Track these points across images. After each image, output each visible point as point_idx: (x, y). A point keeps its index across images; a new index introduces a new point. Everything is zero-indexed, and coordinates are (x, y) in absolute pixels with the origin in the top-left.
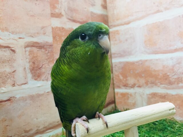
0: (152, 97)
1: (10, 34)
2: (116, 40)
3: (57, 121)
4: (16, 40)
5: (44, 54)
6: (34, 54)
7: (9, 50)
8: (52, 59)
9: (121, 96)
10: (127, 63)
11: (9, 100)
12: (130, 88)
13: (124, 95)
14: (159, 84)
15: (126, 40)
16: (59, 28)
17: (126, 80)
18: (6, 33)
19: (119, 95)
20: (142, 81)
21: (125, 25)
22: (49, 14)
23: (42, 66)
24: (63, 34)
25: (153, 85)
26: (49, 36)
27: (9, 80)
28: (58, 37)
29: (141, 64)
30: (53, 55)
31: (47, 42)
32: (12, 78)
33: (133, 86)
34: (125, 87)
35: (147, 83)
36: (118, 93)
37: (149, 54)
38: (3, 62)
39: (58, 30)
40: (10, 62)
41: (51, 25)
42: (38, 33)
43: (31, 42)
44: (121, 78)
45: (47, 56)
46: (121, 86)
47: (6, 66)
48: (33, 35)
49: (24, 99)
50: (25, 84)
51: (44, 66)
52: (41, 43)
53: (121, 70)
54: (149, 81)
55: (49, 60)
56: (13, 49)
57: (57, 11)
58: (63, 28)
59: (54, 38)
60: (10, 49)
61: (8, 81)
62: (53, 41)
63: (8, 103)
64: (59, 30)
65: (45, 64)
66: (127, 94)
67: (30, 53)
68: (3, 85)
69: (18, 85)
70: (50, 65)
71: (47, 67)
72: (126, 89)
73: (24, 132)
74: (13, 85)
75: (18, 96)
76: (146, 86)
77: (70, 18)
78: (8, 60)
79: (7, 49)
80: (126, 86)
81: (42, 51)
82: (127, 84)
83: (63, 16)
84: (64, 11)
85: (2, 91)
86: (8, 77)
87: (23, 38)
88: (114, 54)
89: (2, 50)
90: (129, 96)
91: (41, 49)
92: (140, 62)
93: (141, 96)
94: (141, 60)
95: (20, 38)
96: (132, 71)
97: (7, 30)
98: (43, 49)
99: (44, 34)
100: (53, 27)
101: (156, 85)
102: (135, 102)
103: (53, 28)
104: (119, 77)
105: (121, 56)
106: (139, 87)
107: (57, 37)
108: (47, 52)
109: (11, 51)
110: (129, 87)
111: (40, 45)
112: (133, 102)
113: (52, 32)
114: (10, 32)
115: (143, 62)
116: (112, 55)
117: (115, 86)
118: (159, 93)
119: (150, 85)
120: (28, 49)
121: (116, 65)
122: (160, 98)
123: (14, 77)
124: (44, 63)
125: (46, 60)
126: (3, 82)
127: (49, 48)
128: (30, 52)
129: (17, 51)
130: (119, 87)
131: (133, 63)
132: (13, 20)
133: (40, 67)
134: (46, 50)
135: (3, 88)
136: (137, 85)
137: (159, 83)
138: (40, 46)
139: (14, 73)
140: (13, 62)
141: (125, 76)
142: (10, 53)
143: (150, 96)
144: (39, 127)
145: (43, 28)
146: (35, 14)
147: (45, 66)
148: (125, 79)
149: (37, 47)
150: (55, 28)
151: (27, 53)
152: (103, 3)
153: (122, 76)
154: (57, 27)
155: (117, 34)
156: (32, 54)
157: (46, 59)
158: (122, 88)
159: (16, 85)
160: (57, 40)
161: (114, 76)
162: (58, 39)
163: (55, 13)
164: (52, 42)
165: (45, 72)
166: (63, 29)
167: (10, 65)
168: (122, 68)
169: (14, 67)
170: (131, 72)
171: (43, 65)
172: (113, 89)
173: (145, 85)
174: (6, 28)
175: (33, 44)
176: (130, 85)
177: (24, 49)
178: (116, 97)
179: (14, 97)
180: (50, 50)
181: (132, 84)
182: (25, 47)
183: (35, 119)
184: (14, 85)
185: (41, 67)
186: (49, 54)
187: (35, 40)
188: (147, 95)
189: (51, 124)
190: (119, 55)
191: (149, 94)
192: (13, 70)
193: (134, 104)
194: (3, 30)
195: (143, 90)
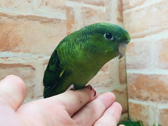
0: (165, 113)
1: (31, 54)
2: (131, 52)
4: (36, 59)
7: (30, 68)
9: (134, 107)
10: (141, 75)
13: (137, 106)
15: (141, 53)
17: (140, 92)
18: (28, 54)
19: (132, 106)
20: (156, 95)
21: (140, 38)
22: (65, 34)
25: (167, 101)
27: (29, 94)
29: (155, 78)
32: (31, 92)
33: (146, 99)
34: (138, 99)
35: (160, 98)
36: (131, 103)
37: (164, 69)
40: (30, 78)
44: (135, 89)
46: (134, 97)
47: (27, 81)
48: (50, 54)
50: (42, 96)
53: (135, 82)
54: (163, 96)
56: (33, 67)
57: (73, 30)
66: (141, 106)
72: (139, 100)
74: (32, 97)
76: (160, 101)
78: (29, 76)
79: (29, 67)
80: (139, 97)
82: (141, 96)
86: (28, 90)
87: (42, 57)
88: (129, 65)
89: (24, 69)
90: (142, 108)
92: (154, 77)
93: (154, 110)
94: (155, 74)
95: (40, 57)
96: (145, 83)
97: (29, 51)
102: (148, 115)
104: (132, 87)
105: (135, 68)
106: (152, 100)
109: (32, 69)
110: (143, 99)
112: (146, 114)
114: (31, 53)
115: (157, 77)
116: (127, 66)
117: (129, 96)
119: (163, 100)
120: (46, 66)
121: (130, 76)
123: (33, 91)
129: (37, 68)
130: (132, 98)
131: (147, 76)
132: (34, 42)
136: (150, 99)
139: (33, 87)
140: (33, 78)
141: (139, 88)
142: (31, 70)
143: (163, 112)
146: (53, 35)
148: (138, 91)
152: (119, 17)
153: (136, 87)
155: (132, 46)
158: (135, 99)
159: (34, 97)
161: (128, 86)
163: (71, 32)
167: (31, 81)
168: (136, 80)
169: (33, 82)
170: (145, 85)
172: (126, 99)
173: (158, 100)
176: (143, 97)
177: (42, 67)
178: (130, 107)
181: (146, 97)
182: (43, 65)
188: (160, 110)
190: (133, 67)
191: (162, 110)
192: (33, 85)
193: (147, 117)
194: (25, 52)
195: (156, 105)
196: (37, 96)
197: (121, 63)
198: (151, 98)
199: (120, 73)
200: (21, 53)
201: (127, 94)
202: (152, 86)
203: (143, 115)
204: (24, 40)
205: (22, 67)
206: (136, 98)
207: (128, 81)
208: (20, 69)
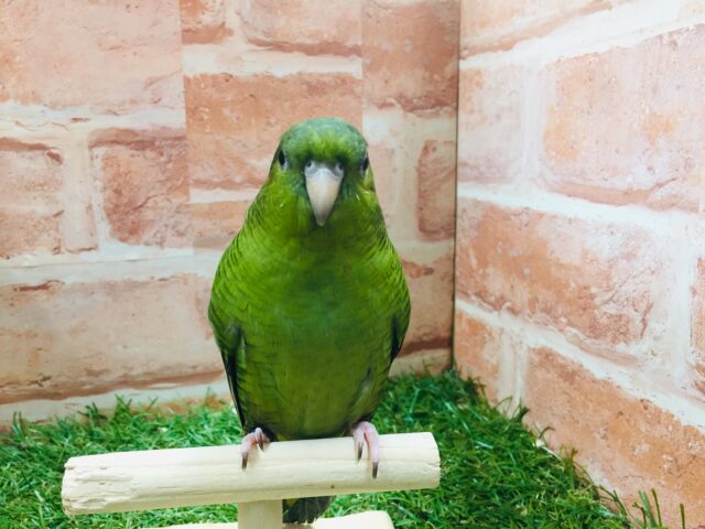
0: (541, 365)
1: (45, 108)
2: (472, 112)
3: (192, 364)
4: (63, 126)
5: (152, 166)
6: (119, 166)
7: (43, 154)
8: (180, 182)
9: (467, 329)
10: (493, 210)
11: (44, 287)
12: (490, 307)
13: (476, 327)
14: (564, 320)
15: (498, 116)
16: (214, 78)
17: (485, 276)
18: (36, 108)
19: (464, 325)
20: (522, 295)
21: (500, 52)
22: (175, 33)
23: (145, 203)
24: (229, 99)
25: (549, 317)
26: (173, 108)
27: (45, 236)
28: (207, 110)
29: (526, 225)
30: (186, 168)
31: (163, 128)
32: (52, 232)
33: (497, 305)
34: (480, 300)
35: (532, 305)
36: (461, 316)
37: (553, 189)
38: (28, 189)
39: (206, 87)
40: (46, 188)
41: (181, 70)
42: (133, 102)
43: (112, 129)
44: (474, 262)
45: (163, 173)
46: (470, 292)
47: (35, 198)
48: (116, 109)
49: (86, 290)
50: (90, 249)
51: (150, 201)
52: (144, 131)
53: (476, 234)
54: (540, 298)
55: (169, 184)
56: (54, 151)
57: (206, 19)
58: (231, 76)
59: (192, 111)
60: (47, 152)
61: (42, 238)
62: (188, 122)
63: (41, 294)
64: (214, 86)
65: (155, 196)
66: (483, 327)
67: (106, 164)
68: (27, 247)
69: (70, 251)
70: (174, 200)
71: (161, 204)
72: (481, 306)
73: (84, 373)
74: (55, 249)
75: (68, 281)
76: (531, 317)
77: (261, 37)
78: (42, 182)
79: (38, 152)
80: (481, 295)
81: (146, 158)
82: (486, 291)
83: (230, 33)
84: (238, 13)
85: (26, 264)
86: (41, 227)
87: (86, 120)
88: (465, 164)
89: (23, 156)
90: (486, 335)
91: (143, 149)
92: (525, 218)
93: (513, 347)
94: (527, 210)
95: (75, 120)
96: (500, 243)
97: (35, 98)
98: (152, 150)
99: (155, 102)
100: (191, 76)
101: (556, 320)
102: (498, 363)
103: (187, 80)
104: (468, 255)
105: (481, 179)
106: (513, 311)
107: (202, 109)
108: (163, 159)
109: (48, 158)
110: (489, 304)
111: (139, 138)
112: (494, 361)
113: (182, 95)
114: (45, 105)
115: (531, 220)
116: (460, 170)
117: (457, 287)
118: (559, 355)
119: (540, 316)
120: (100, 151)
121: (464, 211)
122: (561, 376)
123: (57, 230)
124: (151, 194)
125: (158, 185)
126: (28, 241)
127: (172, 146)
128: (107, 159)
129: (66, 156)
130: (465, 295)
131: (506, 216)
132: (55, 66)
133: (140, 203)
134: (162, 154)
135: (29, 257)
136: (508, 304)
137: (565, 317)
138: (139, 142)
139: (58, 219)
140: (56, 189)
141: (483, 261)
142: (47, 163)
143: (537, 359)
144: (131, 369)
145: (151, 82)
146: (123, 41)
147: (156, 202)
148: (481, 271)
149: (128, 144)
150: (195, 78)
151: (98, 163)
153: (476, 257)
154: (204, 77)
155: (478, 84)
156: (112, 166)
157: (160, 181)
158: (473, 302)
159: (63, 249)
160: (202, 119)
161: (458, 249)
162: (206, 117)
163: (199, 26)
164: (185, 126)
165: (153, 221)
166: (227, 81)
167: (47, 197)
168: (479, 225)
169: (57, 203)
170: (499, 250)
171: (149, 198)
172: (450, 298)
173: (528, 311)
174: (33, 93)
175: (117, 135)
176: (491, 295)
177: (87, 153)
178: (457, 329)
179: (57, 281)
180: (174, 152)
181: (498, 294)
182: (91, 147)
183: (120, 348)
184: (57, 250)
185: (142, 206)
186: (170, 166)
187: (123, 122)
188: (529, 349)
189: (169, 368)
190: (475, 173)
191: (534, 349)
192: (56, 211)
193: (496, 370)
194: (24, 100)
195: (522, 330)
196: (70, 248)
197: (432, 156)
198: (510, 301)
199: (423, 196)
200: (10, 103)
201: (453, 279)
202: (516, 254)
203: (488, 361)
204: (18, 59)
205: (17, 151)
206: (474, 298)
207: (459, 229)
208: (11, 155)
